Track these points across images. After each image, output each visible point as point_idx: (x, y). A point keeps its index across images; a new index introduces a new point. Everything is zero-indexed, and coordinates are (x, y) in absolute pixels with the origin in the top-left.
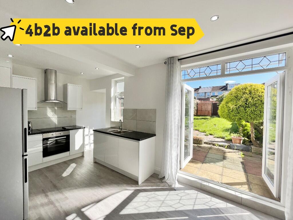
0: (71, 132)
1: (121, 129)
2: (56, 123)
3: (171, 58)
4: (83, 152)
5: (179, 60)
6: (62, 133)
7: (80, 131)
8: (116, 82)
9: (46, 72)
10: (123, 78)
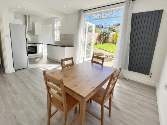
0: (37, 45)
1: (59, 44)
2: (30, 41)
3: (80, 10)
4: (42, 55)
5: (83, 11)
6: (34, 45)
7: (41, 45)
8: (57, 21)
9: (25, 16)
10: (60, 19)
